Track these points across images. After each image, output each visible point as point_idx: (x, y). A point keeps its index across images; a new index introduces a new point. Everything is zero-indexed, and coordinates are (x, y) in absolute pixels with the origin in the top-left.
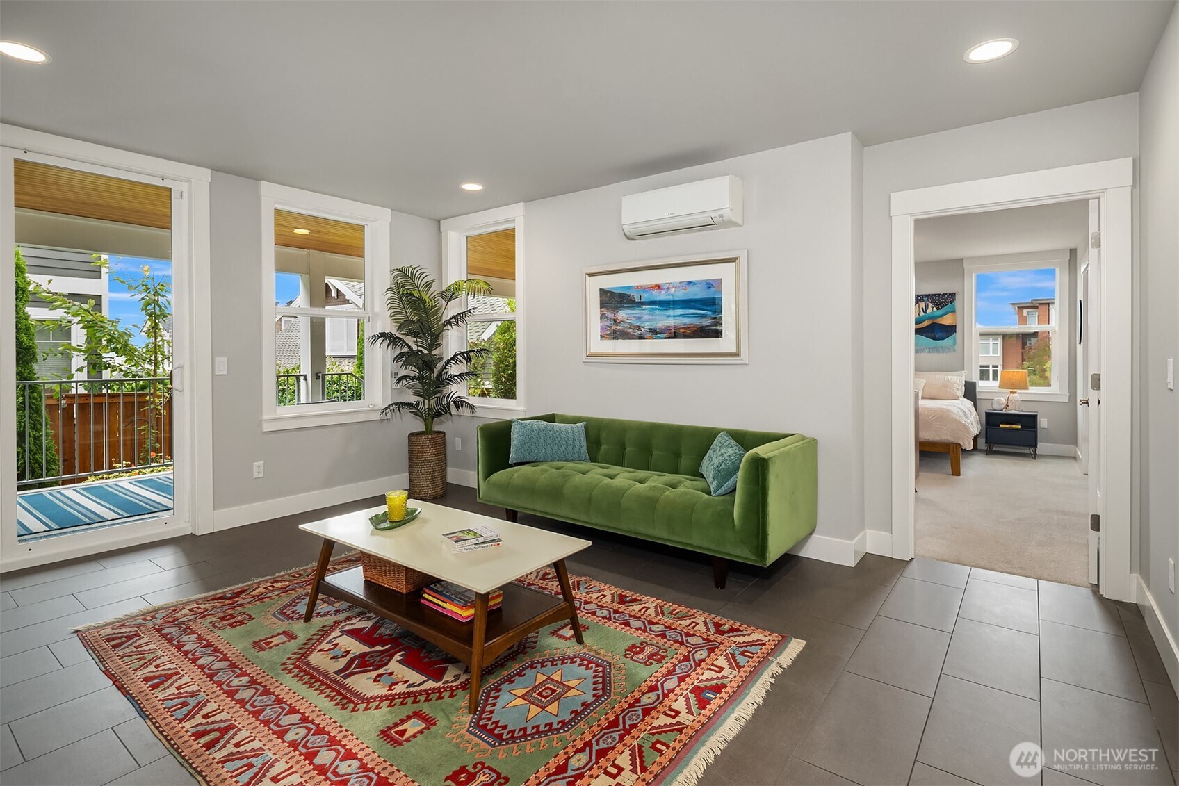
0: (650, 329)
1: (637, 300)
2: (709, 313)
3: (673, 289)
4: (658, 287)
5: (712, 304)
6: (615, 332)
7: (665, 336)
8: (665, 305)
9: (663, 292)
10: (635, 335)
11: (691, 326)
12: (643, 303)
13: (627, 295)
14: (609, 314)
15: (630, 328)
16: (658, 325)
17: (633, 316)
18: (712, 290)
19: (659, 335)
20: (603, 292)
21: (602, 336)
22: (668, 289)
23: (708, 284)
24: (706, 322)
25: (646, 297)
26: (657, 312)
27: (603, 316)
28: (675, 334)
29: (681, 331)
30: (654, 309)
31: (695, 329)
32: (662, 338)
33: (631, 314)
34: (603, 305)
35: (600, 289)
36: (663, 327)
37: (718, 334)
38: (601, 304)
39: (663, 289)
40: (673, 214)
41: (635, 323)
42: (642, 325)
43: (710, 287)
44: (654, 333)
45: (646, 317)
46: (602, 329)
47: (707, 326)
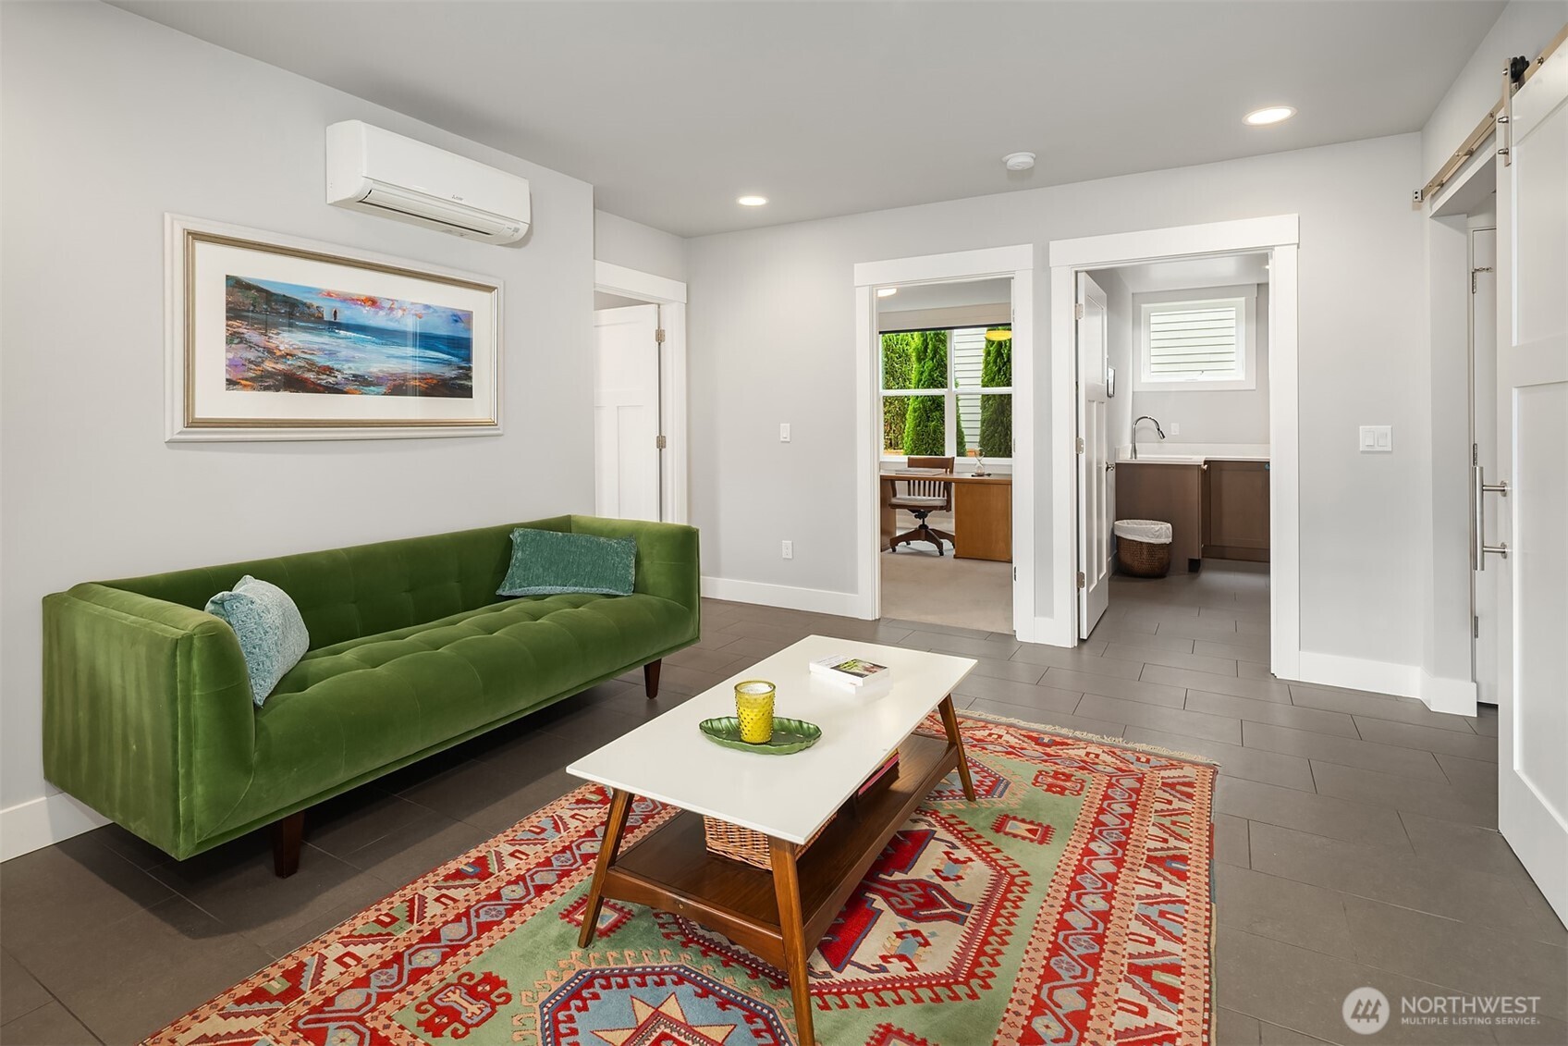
0: (354, 376)
1: (328, 317)
2: (454, 359)
3: (400, 312)
4: (373, 302)
5: (459, 346)
6: (270, 375)
7: (383, 389)
8: (386, 336)
9: (382, 313)
10: (320, 385)
11: (428, 376)
12: (340, 326)
13: (305, 304)
14: (253, 336)
15: (309, 371)
16: (371, 370)
17: (317, 346)
18: (461, 325)
19: (372, 388)
20: (236, 285)
21: (231, 383)
22: (391, 309)
23: (455, 316)
24: (449, 373)
25: (346, 315)
26: (369, 347)
27: (234, 338)
28: (398, 388)
29: (412, 383)
30: (363, 340)
31: (435, 381)
32: (378, 394)
33: (311, 342)
34: (234, 312)
35: (228, 277)
36: (381, 375)
37: (466, 392)
38: (228, 310)
39: (382, 308)
40: (461, 199)
41: (323, 361)
42: (336, 367)
43: (456, 321)
44: (362, 383)
45: (344, 353)
46: (232, 365)
47: (452, 379)
